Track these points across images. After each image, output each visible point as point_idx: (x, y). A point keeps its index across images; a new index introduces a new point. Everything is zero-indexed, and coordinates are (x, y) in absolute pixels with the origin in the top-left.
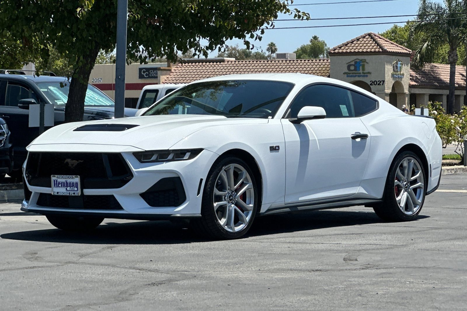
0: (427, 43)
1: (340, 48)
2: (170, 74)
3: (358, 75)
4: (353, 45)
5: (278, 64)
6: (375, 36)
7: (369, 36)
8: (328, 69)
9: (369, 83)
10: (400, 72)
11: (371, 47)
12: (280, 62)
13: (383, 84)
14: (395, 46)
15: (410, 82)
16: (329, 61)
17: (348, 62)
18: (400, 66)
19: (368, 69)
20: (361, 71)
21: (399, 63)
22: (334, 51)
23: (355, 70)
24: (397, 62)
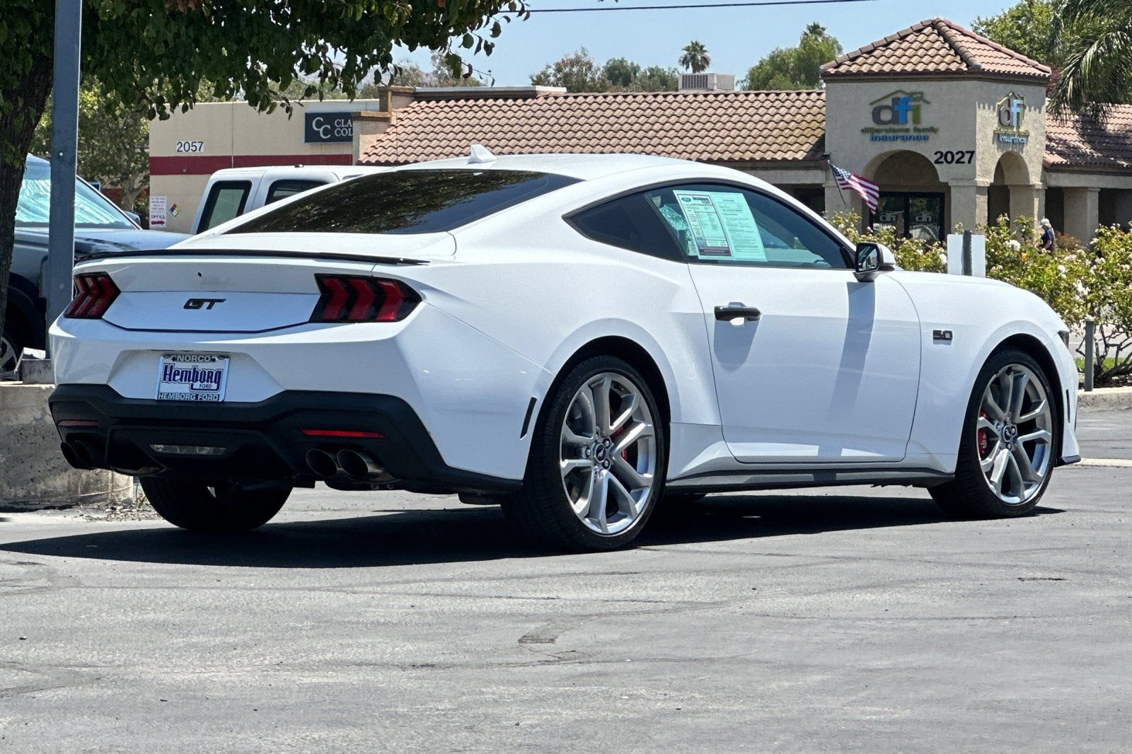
0: (1094, 48)
1: (853, 60)
2: (388, 130)
3: (901, 134)
4: (888, 52)
5: (685, 105)
6: (950, 27)
7: (933, 29)
8: (819, 117)
9: (932, 159)
10: (1018, 127)
11: (937, 59)
12: (690, 98)
13: (969, 162)
14: (1005, 56)
15: (1046, 155)
16: (823, 96)
17: (873, 99)
18: (1019, 110)
19: (929, 117)
20: (910, 125)
21: (1015, 102)
22: (835, 68)
23: (894, 120)
24: (1009, 100)
